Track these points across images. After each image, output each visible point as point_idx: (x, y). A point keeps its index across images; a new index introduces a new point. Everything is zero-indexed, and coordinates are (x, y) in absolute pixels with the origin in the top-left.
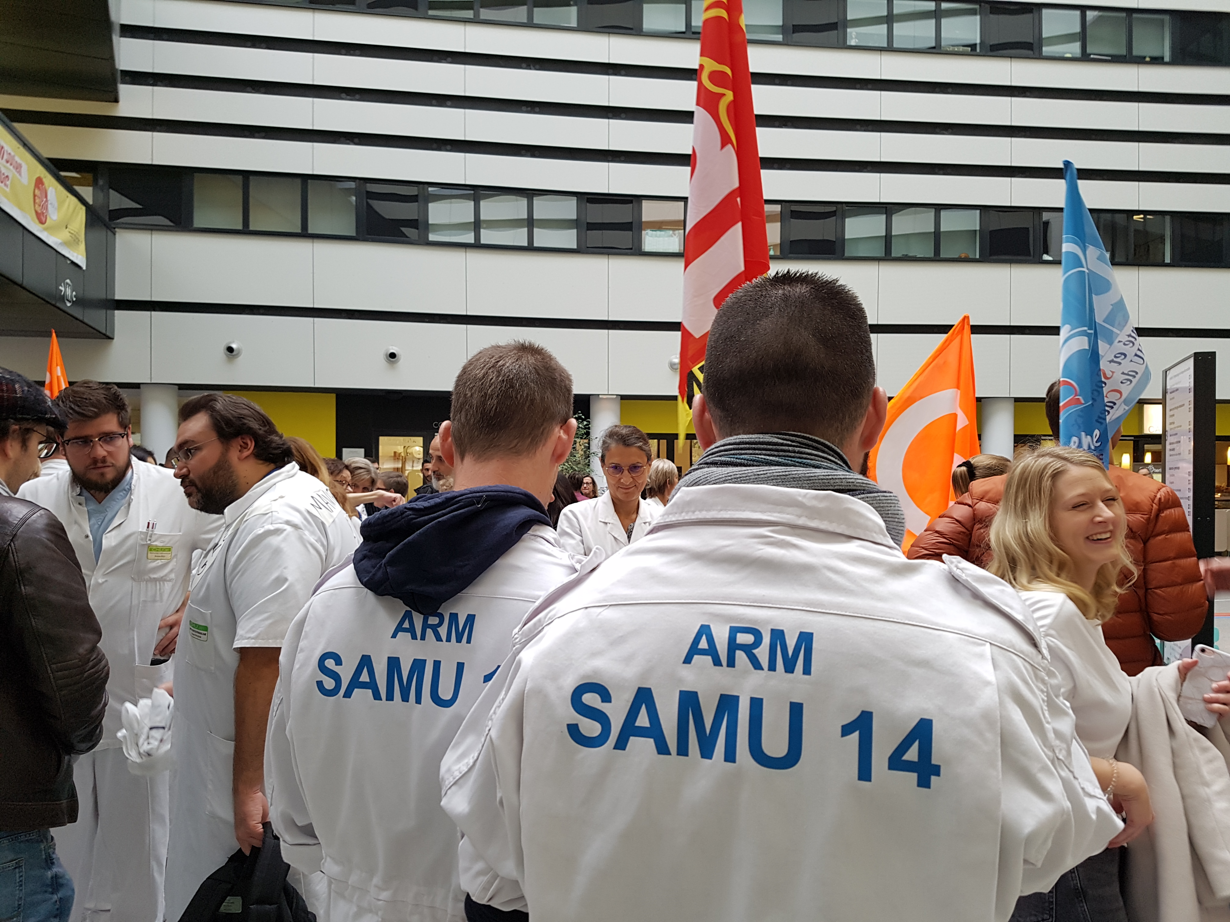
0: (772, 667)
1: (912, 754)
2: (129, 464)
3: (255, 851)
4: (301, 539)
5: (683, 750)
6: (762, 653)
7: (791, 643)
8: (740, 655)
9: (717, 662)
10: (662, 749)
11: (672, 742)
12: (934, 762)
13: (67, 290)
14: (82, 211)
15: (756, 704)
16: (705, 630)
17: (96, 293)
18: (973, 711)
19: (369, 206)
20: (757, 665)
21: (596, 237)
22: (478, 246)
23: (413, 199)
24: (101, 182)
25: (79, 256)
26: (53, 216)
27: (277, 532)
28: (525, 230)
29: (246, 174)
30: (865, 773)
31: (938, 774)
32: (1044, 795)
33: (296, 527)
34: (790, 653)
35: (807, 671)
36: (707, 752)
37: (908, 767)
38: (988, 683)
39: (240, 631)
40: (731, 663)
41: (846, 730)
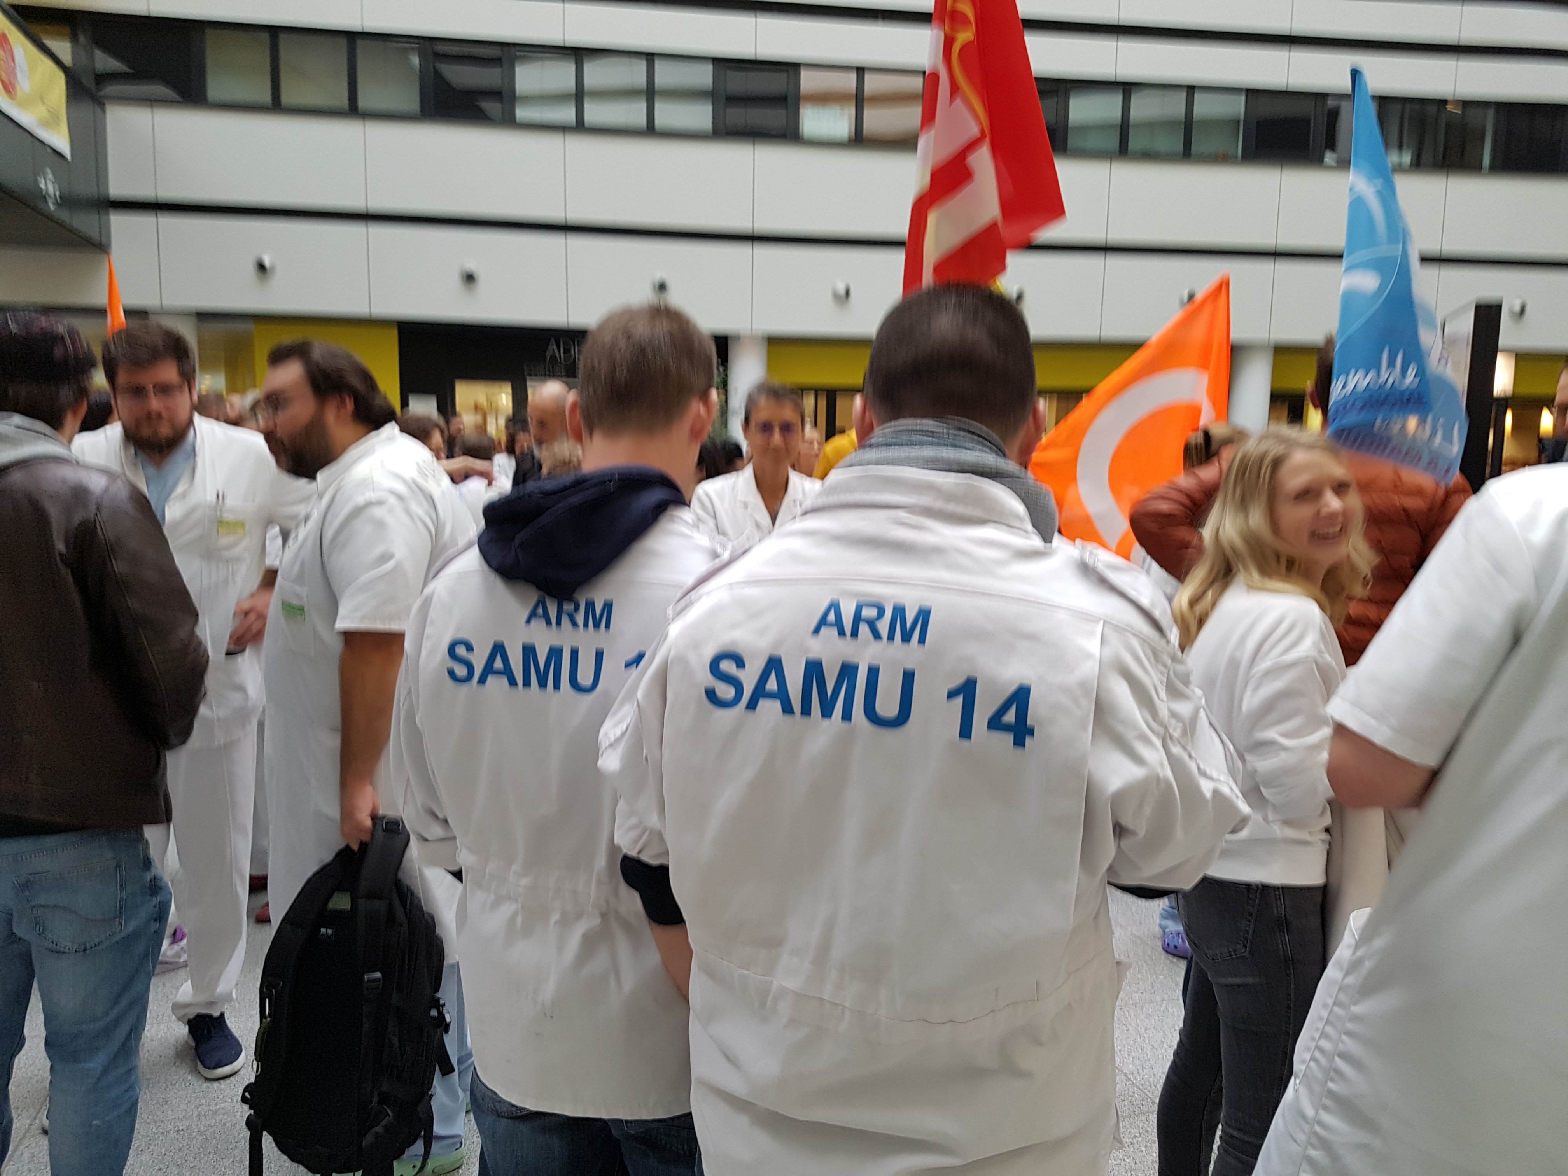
0: (891, 637)
1: (1010, 717)
2: (190, 422)
3: (363, 845)
4: (408, 512)
5: (806, 710)
6: (883, 627)
7: (910, 618)
8: (864, 629)
9: (842, 633)
10: (787, 709)
11: (797, 704)
12: (1029, 722)
13: (49, 185)
14: (60, 79)
15: (873, 673)
16: (835, 606)
17: (85, 189)
18: (1071, 679)
19: (438, 74)
20: (877, 635)
21: (737, 116)
22: (580, 127)
23: (496, 61)
24: (82, 38)
25: (60, 140)
26: (24, 85)
27: (380, 503)
28: (644, 105)
29: (274, 32)
30: (966, 731)
31: (1033, 734)
32: (1138, 760)
33: (400, 498)
34: (908, 625)
35: (922, 640)
36: (827, 713)
37: (1007, 728)
38: (1089, 656)
39: (342, 611)
40: (855, 633)
41: (951, 695)
